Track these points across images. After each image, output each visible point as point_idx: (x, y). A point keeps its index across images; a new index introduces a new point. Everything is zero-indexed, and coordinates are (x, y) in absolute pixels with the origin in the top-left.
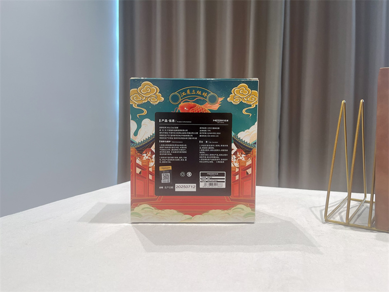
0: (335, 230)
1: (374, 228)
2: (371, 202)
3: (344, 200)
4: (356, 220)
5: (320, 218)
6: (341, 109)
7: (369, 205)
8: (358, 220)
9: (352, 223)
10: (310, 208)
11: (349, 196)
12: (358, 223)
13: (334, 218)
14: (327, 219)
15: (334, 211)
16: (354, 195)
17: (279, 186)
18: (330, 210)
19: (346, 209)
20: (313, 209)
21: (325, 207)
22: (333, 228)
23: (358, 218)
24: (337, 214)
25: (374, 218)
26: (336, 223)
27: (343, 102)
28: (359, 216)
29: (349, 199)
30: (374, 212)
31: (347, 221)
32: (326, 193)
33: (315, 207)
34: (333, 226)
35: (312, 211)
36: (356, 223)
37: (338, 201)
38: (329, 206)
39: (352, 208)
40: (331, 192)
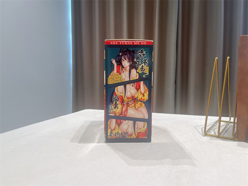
0: (211, 140)
1: (236, 139)
2: (234, 123)
3: (217, 121)
4: (224, 134)
5: (201, 133)
6: (215, 62)
7: (232, 124)
9: (221, 136)
10: (195, 127)
11: (220, 119)
12: (226, 136)
13: (210, 133)
14: (206, 134)
15: (210, 128)
16: (223, 119)
17: (175, 113)
18: (207, 128)
19: (218, 127)
20: (197, 127)
21: (204, 126)
22: (210, 139)
23: (225, 133)
24: (212, 130)
25: (236, 132)
26: (212, 136)
27: (216, 58)
28: (226, 131)
29: (220, 121)
30: (236, 129)
31: (219, 135)
32: (205, 117)
33: (198, 126)
35: (196, 129)
36: (224, 136)
37: (213, 122)
38: (207, 125)
39: (222, 126)
40: (208, 117)
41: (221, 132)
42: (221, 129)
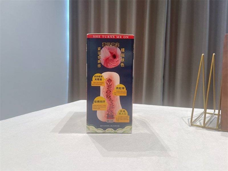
0: (197, 130)
1: (220, 129)
2: (219, 115)
3: (202, 113)
4: (209, 125)
5: (188, 123)
6: (202, 59)
7: (217, 116)
8: (210, 125)
9: (207, 126)
10: (182, 118)
11: (205, 111)
13: (196, 124)
14: (192, 124)
15: (196, 119)
16: (208, 111)
17: (163, 105)
18: (194, 119)
19: (203, 118)
20: (184, 118)
21: (191, 117)
24: (198, 121)
25: (220, 123)
26: (198, 126)
27: (202, 55)
28: (211, 122)
29: (205, 113)
30: (220, 120)
31: (204, 125)
32: (191, 109)
33: (184, 117)
34: (195, 128)
35: (183, 119)
36: (209, 126)
37: (198, 114)
38: (193, 116)
39: (207, 118)
40: (194, 109)
41: (206, 122)
42: (207, 120)
